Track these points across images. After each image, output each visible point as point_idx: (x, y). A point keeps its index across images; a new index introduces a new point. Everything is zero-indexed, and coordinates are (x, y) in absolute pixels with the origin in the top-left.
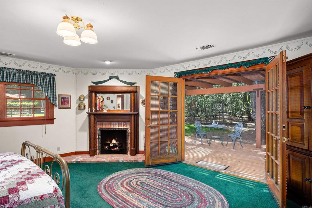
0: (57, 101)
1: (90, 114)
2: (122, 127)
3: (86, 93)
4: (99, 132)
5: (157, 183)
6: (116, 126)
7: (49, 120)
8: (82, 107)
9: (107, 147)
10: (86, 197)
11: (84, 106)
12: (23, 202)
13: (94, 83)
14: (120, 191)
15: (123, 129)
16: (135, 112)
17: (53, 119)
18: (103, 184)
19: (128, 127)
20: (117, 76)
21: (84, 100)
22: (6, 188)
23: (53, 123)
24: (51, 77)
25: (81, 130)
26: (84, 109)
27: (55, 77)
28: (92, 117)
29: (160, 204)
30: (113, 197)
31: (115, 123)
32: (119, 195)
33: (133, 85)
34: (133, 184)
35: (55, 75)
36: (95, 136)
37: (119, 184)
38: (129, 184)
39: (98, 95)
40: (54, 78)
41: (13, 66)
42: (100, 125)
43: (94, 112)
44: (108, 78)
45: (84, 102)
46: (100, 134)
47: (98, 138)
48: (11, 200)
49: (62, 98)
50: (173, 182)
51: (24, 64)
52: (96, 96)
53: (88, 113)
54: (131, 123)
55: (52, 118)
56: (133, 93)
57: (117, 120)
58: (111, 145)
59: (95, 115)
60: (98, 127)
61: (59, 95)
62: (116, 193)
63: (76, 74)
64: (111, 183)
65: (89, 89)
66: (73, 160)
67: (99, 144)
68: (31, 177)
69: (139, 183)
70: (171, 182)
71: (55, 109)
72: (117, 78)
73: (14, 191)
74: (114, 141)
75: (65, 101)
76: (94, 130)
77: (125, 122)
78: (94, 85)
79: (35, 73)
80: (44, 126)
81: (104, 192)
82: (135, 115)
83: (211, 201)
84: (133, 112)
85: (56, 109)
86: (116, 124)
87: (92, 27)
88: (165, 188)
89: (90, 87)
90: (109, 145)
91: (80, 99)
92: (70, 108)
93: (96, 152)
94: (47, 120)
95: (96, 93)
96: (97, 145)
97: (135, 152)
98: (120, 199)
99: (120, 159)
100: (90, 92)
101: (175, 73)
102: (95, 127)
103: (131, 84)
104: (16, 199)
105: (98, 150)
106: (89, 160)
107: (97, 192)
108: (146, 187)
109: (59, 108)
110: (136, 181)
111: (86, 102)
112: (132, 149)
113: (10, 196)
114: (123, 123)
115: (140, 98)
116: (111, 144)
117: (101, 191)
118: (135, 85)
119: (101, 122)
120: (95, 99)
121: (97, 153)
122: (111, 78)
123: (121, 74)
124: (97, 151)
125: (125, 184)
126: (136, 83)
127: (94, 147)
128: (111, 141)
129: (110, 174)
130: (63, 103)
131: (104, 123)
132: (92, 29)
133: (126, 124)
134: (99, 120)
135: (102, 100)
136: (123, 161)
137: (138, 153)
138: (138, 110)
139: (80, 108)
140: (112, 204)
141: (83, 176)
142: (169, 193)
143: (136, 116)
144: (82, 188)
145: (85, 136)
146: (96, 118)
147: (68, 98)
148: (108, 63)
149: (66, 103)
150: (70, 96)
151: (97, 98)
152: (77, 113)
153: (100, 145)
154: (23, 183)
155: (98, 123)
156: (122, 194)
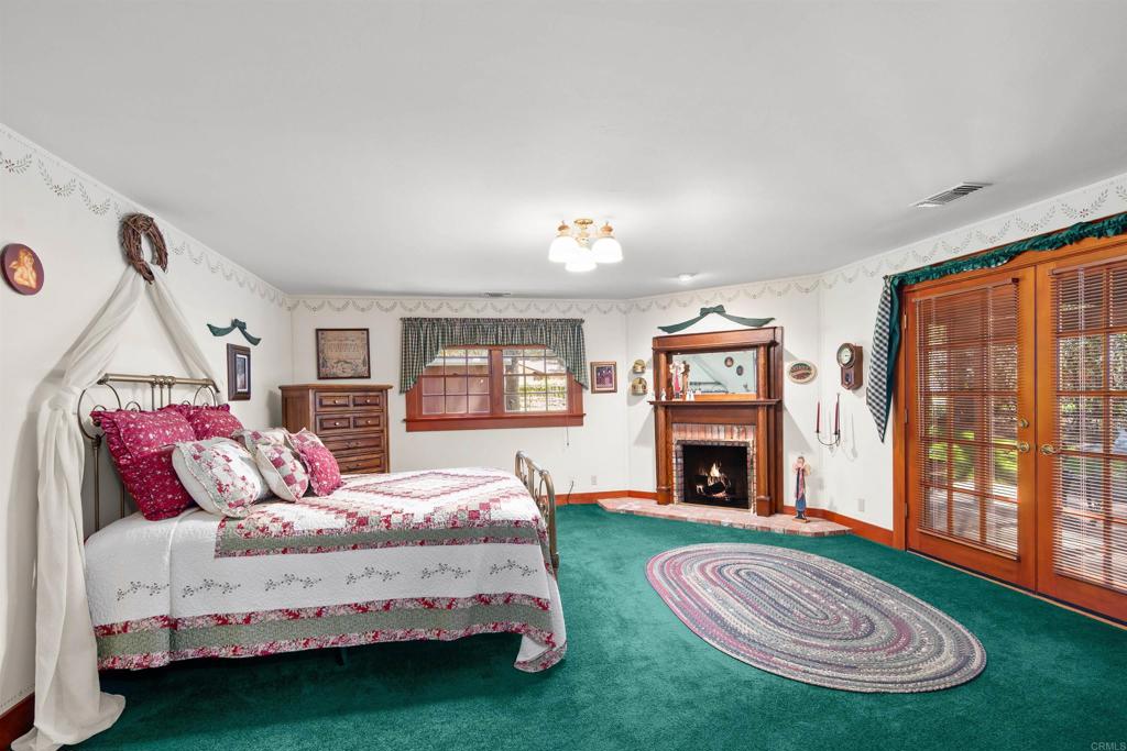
0: (588, 377)
1: (656, 405)
2: (735, 438)
3: (647, 355)
4: (679, 447)
5: (791, 581)
6: (719, 435)
7: (574, 417)
8: (641, 390)
9: (701, 487)
10: (621, 573)
11: (644, 387)
12: (494, 522)
13: (664, 329)
14: (691, 577)
15: (736, 444)
16: (769, 397)
17: (582, 416)
18: (662, 560)
19: (750, 439)
20: (721, 307)
21: (643, 372)
22: (478, 502)
23: (582, 424)
24: (576, 326)
25: (640, 441)
26: (645, 393)
27: (584, 326)
28: (661, 413)
29: (769, 618)
30: (670, 584)
31: (715, 428)
32: (684, 583)
33: (765, 326)
34: (729, 573)
35: (582, 321)
36: (668, 457)
37: (696, 566)
38: (719, 571)
39: (674, 357)
40: (580, 328)
41: (511, 314)
42: (679, 430)
43: (663, 399)
44: (698, 315)
45: (643, 376)
46: (680, 454)
47: (677, 464)
48: (481, 517)
49: (599, 370)
50: (838, 587)
51: (528, 307)
52: (669, 361)
53: (651, 403)
54: (758, 428)
55: (579, 413)
56: (762, 349)
57: (721, 420)
58: (711, 483)
59: (667, 407)
60: (677, 436)
61: (592, 364)
62: (680, 579)
63: (625, 313)
64: (680, 559)
65: (654, 345)
66: (620, 508)
67: (678, 477)
68: (508, 495)
69: (742, 573)
70: (833, 587)
71: (584, 395)
72: (720, 310)
73: (486, 507)
74: (715, 472)
75: (605, 375)
76: (667, 442)
77: (743, 424)
78: (666, 334)
79: (545, 322)
80: (565, 428)
81: (656, 572)
82: (769, 407)
83: (924, 649)
84: (762, 399)
85: (587, 395)
86: (719, 431)
87: (610, 230)
88: (808, 596)
89: (657, 339)
90: (704, 480)
91: (634, 371)
92: (615, 391)
93: (672, 495)
94: (570, 416)
95: (669, 354)
96: (675, 479)
97: (773, 506)
98: (684, 591)
99: (724, 518)
100: (657, 352)
101: (885, 278)
102: (668, 436)
103: (760, 324)
104: (487, 517)
105: (678, 491)
106: (652, 511)
107: (644, 570)
108: (755, 583)
109: (593, 392)
110: (738, 567)
111: (649, 376)
112: (762, 497)
113: (481, 512)
114: (735, 429)
115: (784, 358)
116: (709, 480)
117: (651, 569)
118: (771, 324)
119: (682, 426)
120: (668, 369)
121: (675, 499)
122: (705, 312)
123: (730, 300)
124: (675, 494)
125: (708, 569)
126: (772, 319)
127: (667, 484)
128: (709, 470)
129: (687, 545)
130: (600, 381)
131: (689, 426)
132: (612, 233)
133: (745, 431)
134: (676, 419)
135: (683, 370)
136: (731, 524)
137: (782, 512)
138: (779, 392)
139: (637, 391)
140: (662, 593)
141: (628, 538)
142: (809, 606)
143: (772, 411)
144: (619, 558)
145: (648, 455)
146: (670, 414)
147: (610, 369)
148: (685, 280)
149: (607, 379)
150: (615, 366)
151: (671, 366)
152: (630, 403)
153: (681, 480)
154: (497, 500)
155: (675, 426)
156: (691, 582)
